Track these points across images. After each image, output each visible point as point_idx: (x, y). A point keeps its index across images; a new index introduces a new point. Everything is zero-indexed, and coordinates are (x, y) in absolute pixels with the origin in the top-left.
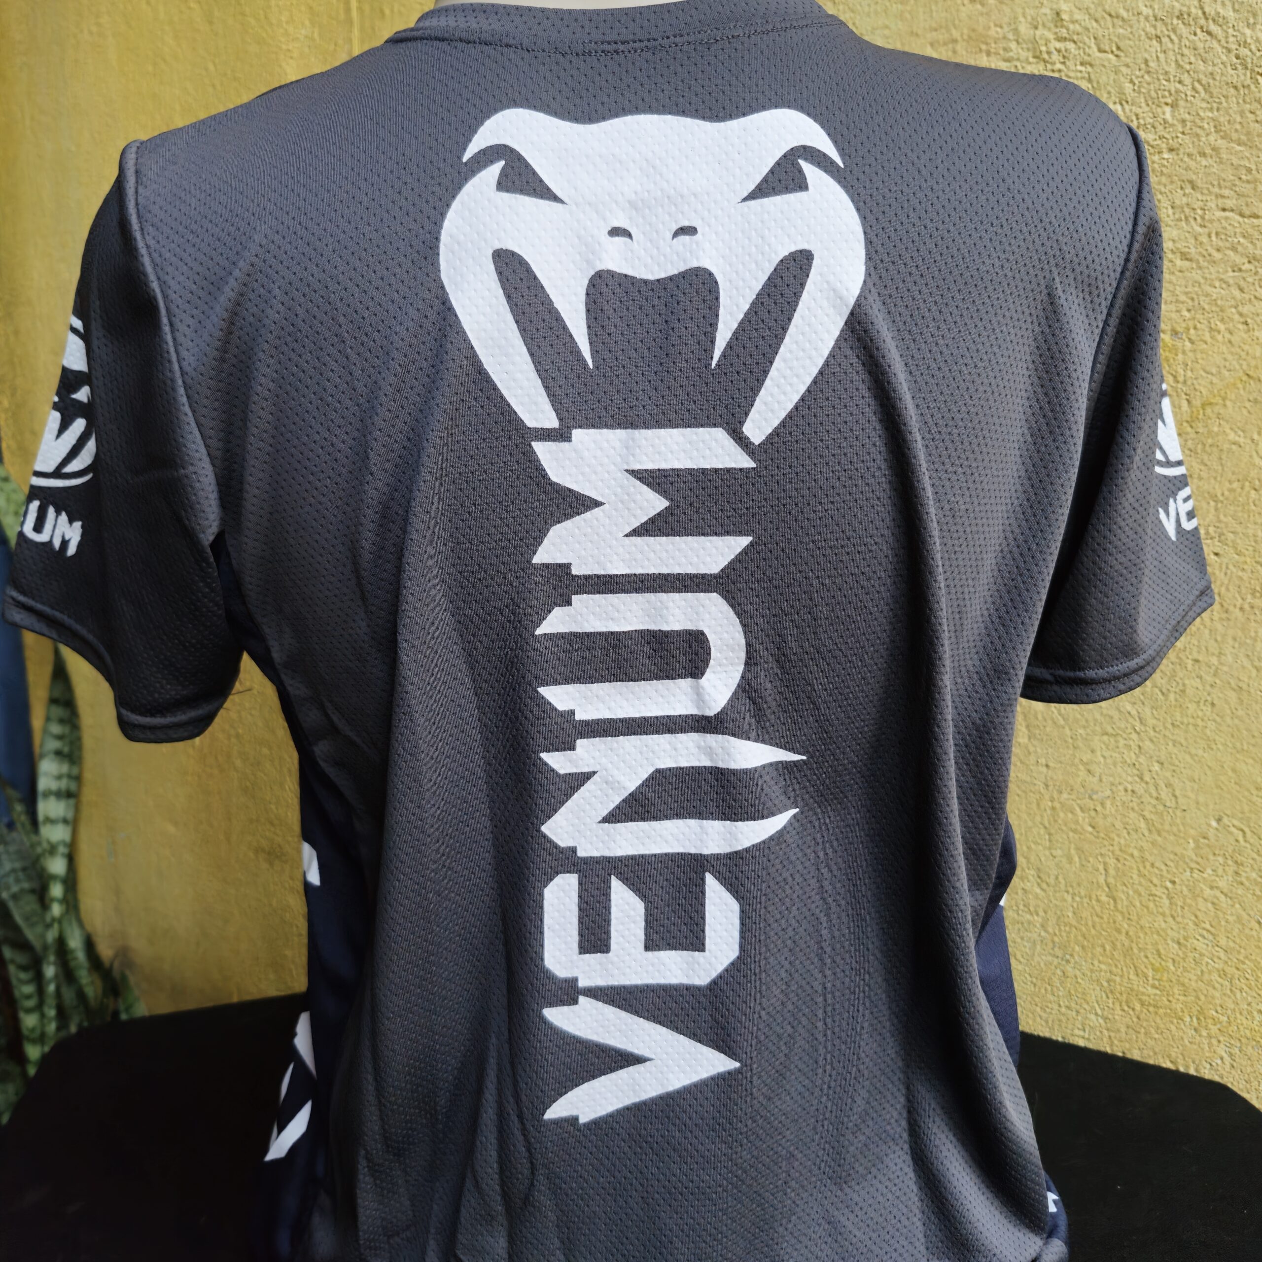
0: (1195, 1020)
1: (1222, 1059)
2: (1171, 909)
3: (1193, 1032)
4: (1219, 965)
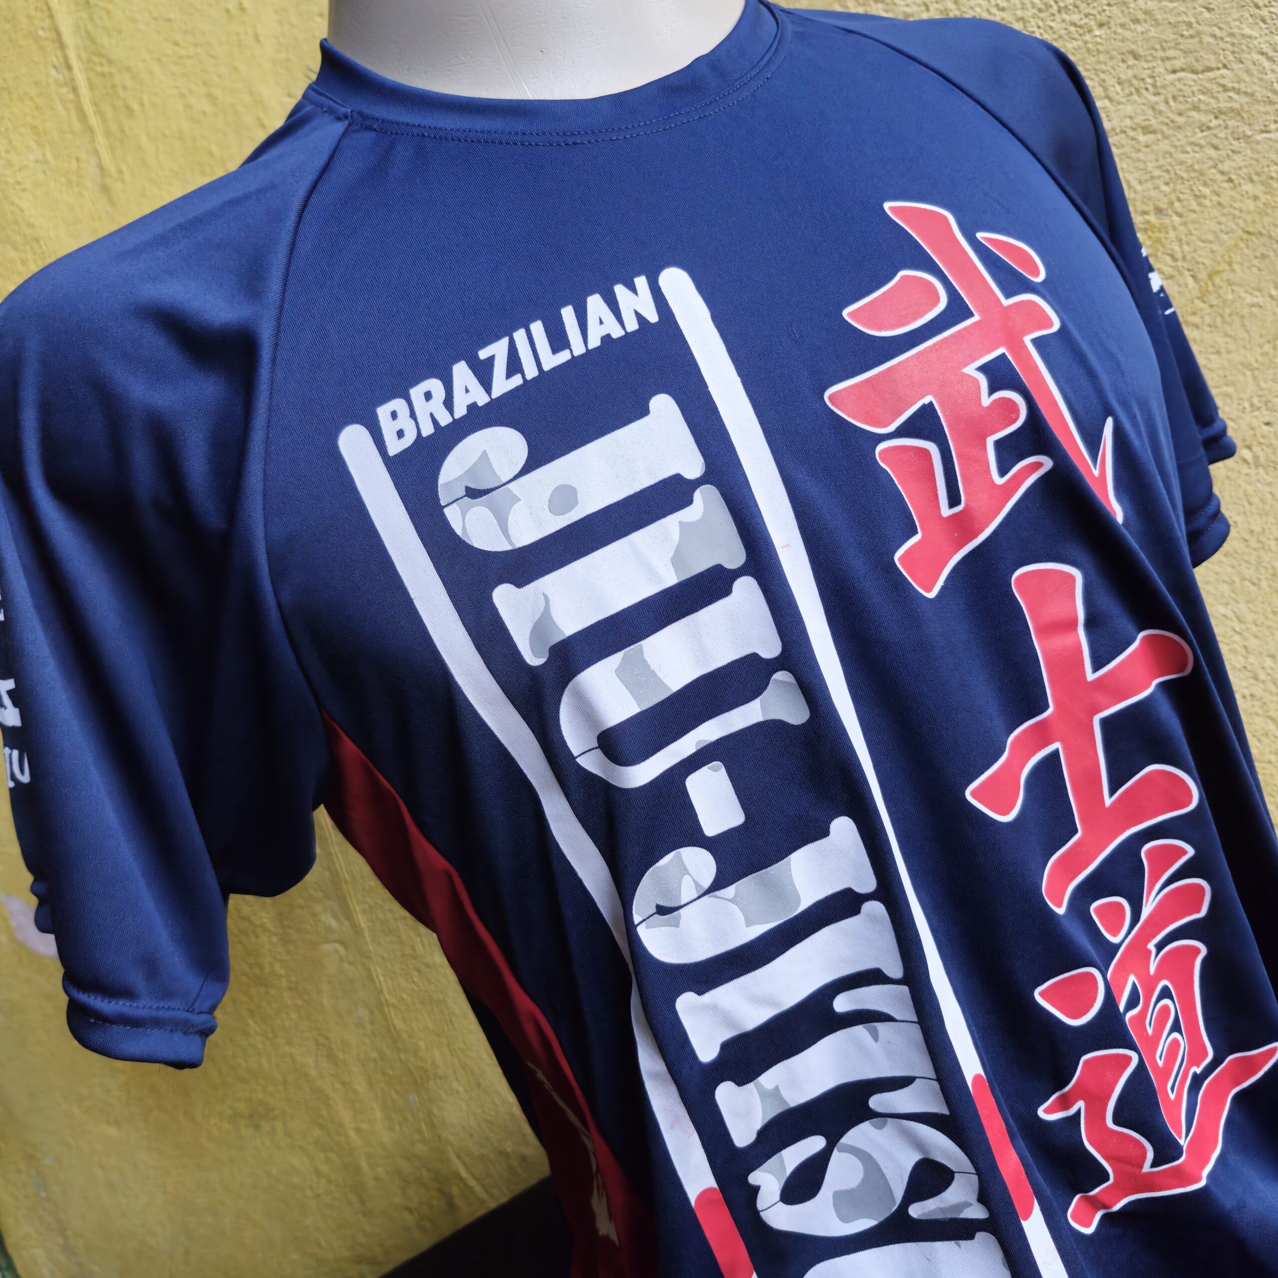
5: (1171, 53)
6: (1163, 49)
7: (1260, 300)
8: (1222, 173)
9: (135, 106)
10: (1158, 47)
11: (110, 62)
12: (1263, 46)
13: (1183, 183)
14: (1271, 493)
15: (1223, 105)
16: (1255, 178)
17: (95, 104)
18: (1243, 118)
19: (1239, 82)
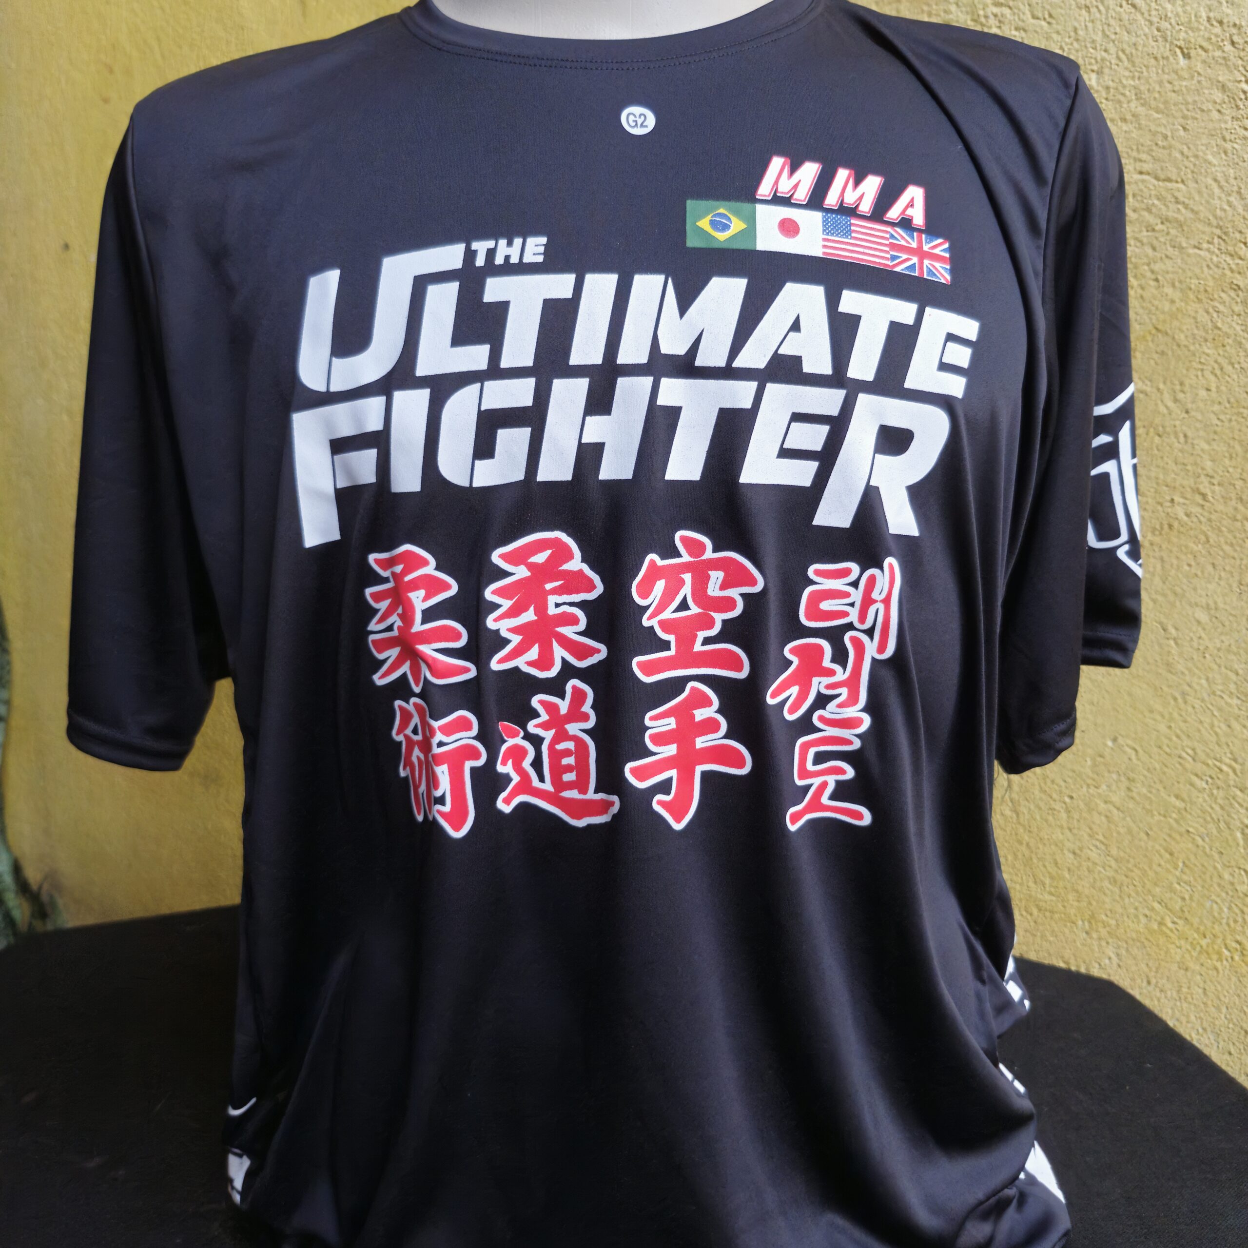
0: (1086, 924)
1: (1110, 958)
2: (1068, 822)
3: (1084, 935)
4: (1110, 873)
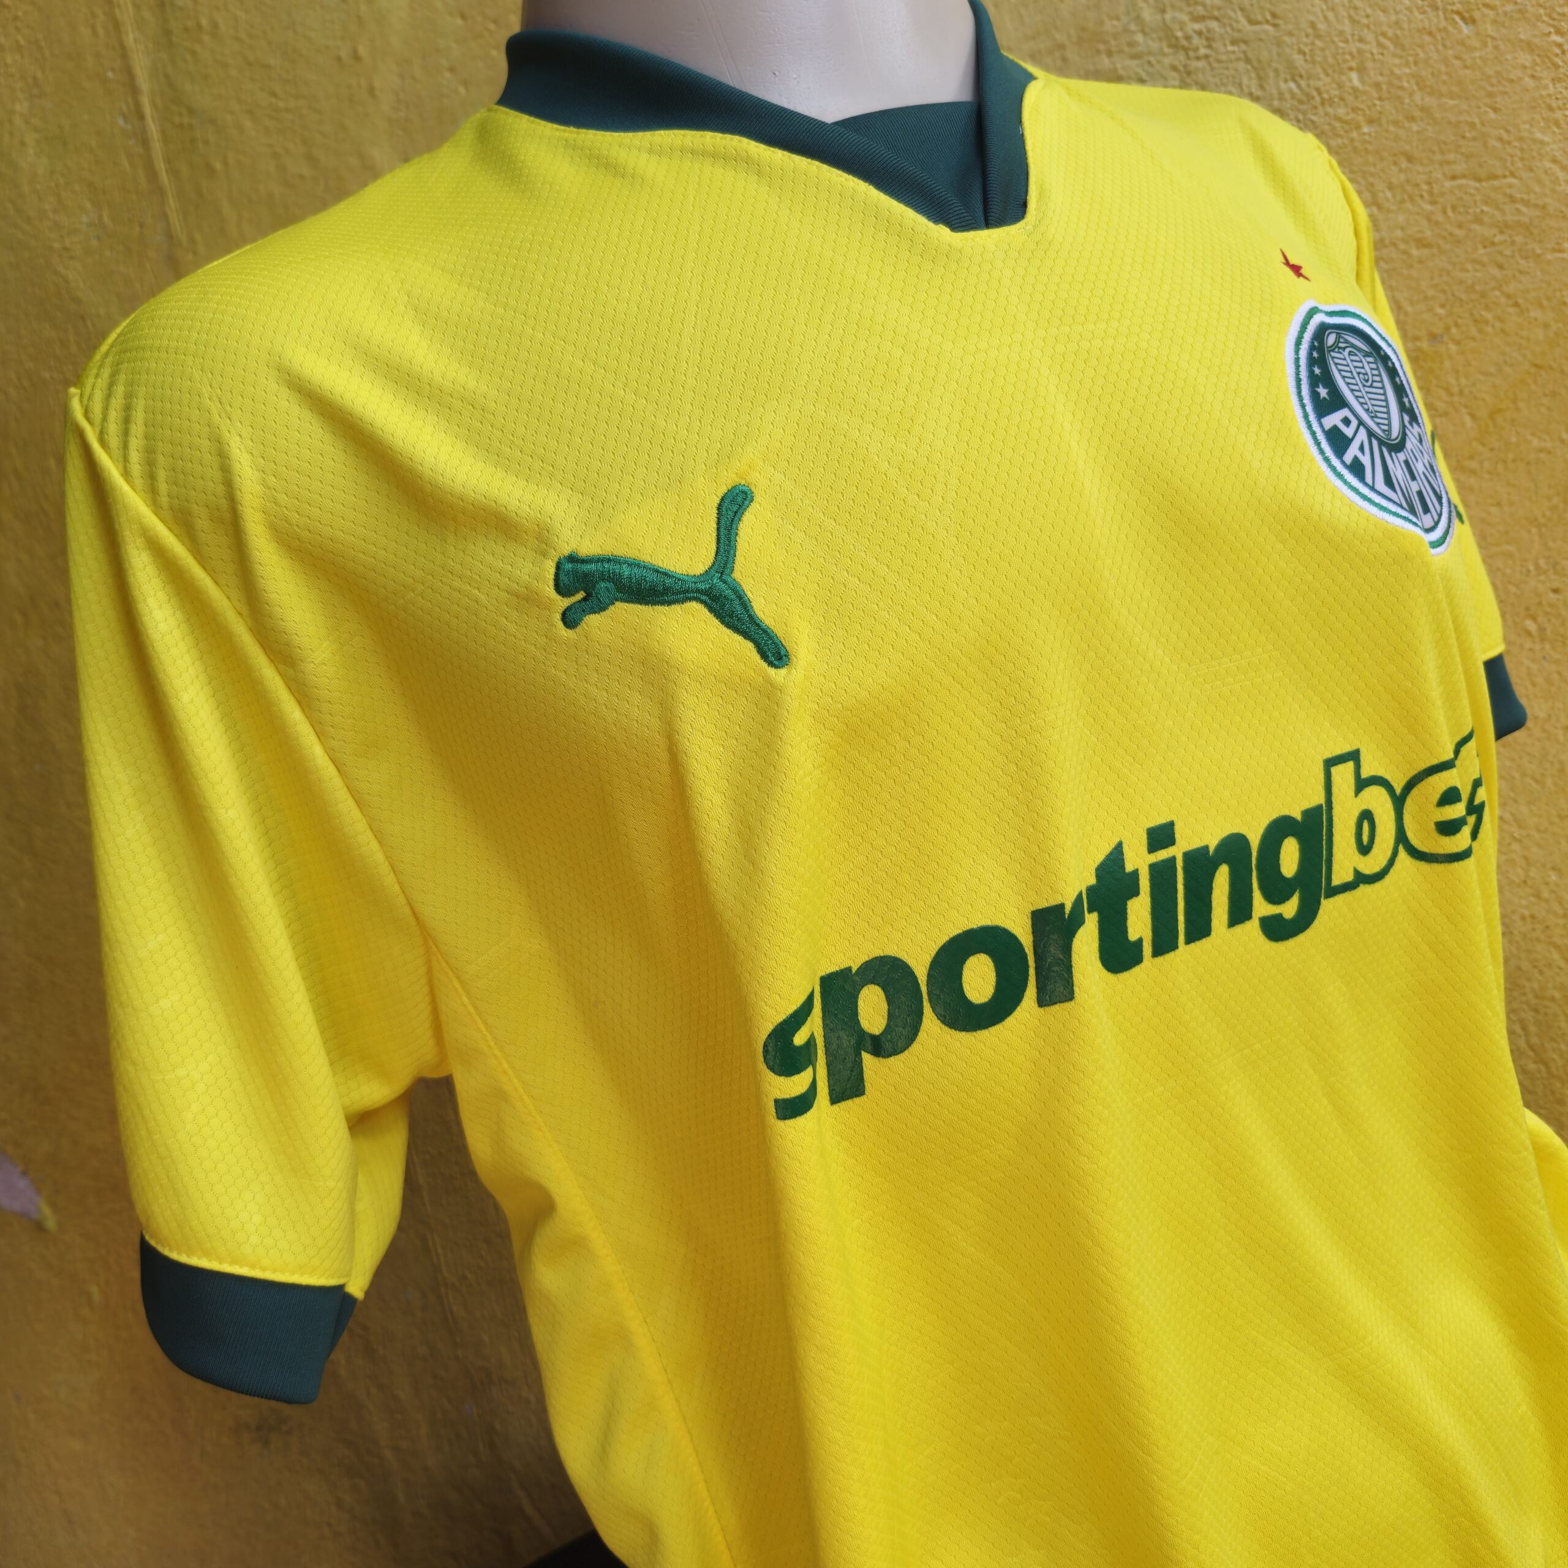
5: (1451, 157)
6: (1442, 152)
7: (1549, 445)
8: (1508, 296)
9: (218, 166)
10: (1435, 148)
11: (191, 112)
12: (1557, 154)
13: (1462, 306)
14: (1559, 673)
15: (1510, 218)
16: (1545, 303)
17: (168, 161)
18: (1531, 233)
19: (1528, 193)
